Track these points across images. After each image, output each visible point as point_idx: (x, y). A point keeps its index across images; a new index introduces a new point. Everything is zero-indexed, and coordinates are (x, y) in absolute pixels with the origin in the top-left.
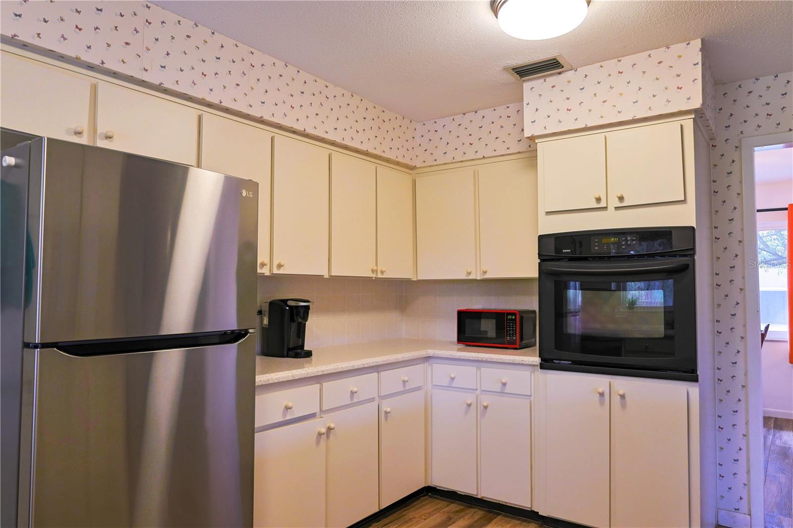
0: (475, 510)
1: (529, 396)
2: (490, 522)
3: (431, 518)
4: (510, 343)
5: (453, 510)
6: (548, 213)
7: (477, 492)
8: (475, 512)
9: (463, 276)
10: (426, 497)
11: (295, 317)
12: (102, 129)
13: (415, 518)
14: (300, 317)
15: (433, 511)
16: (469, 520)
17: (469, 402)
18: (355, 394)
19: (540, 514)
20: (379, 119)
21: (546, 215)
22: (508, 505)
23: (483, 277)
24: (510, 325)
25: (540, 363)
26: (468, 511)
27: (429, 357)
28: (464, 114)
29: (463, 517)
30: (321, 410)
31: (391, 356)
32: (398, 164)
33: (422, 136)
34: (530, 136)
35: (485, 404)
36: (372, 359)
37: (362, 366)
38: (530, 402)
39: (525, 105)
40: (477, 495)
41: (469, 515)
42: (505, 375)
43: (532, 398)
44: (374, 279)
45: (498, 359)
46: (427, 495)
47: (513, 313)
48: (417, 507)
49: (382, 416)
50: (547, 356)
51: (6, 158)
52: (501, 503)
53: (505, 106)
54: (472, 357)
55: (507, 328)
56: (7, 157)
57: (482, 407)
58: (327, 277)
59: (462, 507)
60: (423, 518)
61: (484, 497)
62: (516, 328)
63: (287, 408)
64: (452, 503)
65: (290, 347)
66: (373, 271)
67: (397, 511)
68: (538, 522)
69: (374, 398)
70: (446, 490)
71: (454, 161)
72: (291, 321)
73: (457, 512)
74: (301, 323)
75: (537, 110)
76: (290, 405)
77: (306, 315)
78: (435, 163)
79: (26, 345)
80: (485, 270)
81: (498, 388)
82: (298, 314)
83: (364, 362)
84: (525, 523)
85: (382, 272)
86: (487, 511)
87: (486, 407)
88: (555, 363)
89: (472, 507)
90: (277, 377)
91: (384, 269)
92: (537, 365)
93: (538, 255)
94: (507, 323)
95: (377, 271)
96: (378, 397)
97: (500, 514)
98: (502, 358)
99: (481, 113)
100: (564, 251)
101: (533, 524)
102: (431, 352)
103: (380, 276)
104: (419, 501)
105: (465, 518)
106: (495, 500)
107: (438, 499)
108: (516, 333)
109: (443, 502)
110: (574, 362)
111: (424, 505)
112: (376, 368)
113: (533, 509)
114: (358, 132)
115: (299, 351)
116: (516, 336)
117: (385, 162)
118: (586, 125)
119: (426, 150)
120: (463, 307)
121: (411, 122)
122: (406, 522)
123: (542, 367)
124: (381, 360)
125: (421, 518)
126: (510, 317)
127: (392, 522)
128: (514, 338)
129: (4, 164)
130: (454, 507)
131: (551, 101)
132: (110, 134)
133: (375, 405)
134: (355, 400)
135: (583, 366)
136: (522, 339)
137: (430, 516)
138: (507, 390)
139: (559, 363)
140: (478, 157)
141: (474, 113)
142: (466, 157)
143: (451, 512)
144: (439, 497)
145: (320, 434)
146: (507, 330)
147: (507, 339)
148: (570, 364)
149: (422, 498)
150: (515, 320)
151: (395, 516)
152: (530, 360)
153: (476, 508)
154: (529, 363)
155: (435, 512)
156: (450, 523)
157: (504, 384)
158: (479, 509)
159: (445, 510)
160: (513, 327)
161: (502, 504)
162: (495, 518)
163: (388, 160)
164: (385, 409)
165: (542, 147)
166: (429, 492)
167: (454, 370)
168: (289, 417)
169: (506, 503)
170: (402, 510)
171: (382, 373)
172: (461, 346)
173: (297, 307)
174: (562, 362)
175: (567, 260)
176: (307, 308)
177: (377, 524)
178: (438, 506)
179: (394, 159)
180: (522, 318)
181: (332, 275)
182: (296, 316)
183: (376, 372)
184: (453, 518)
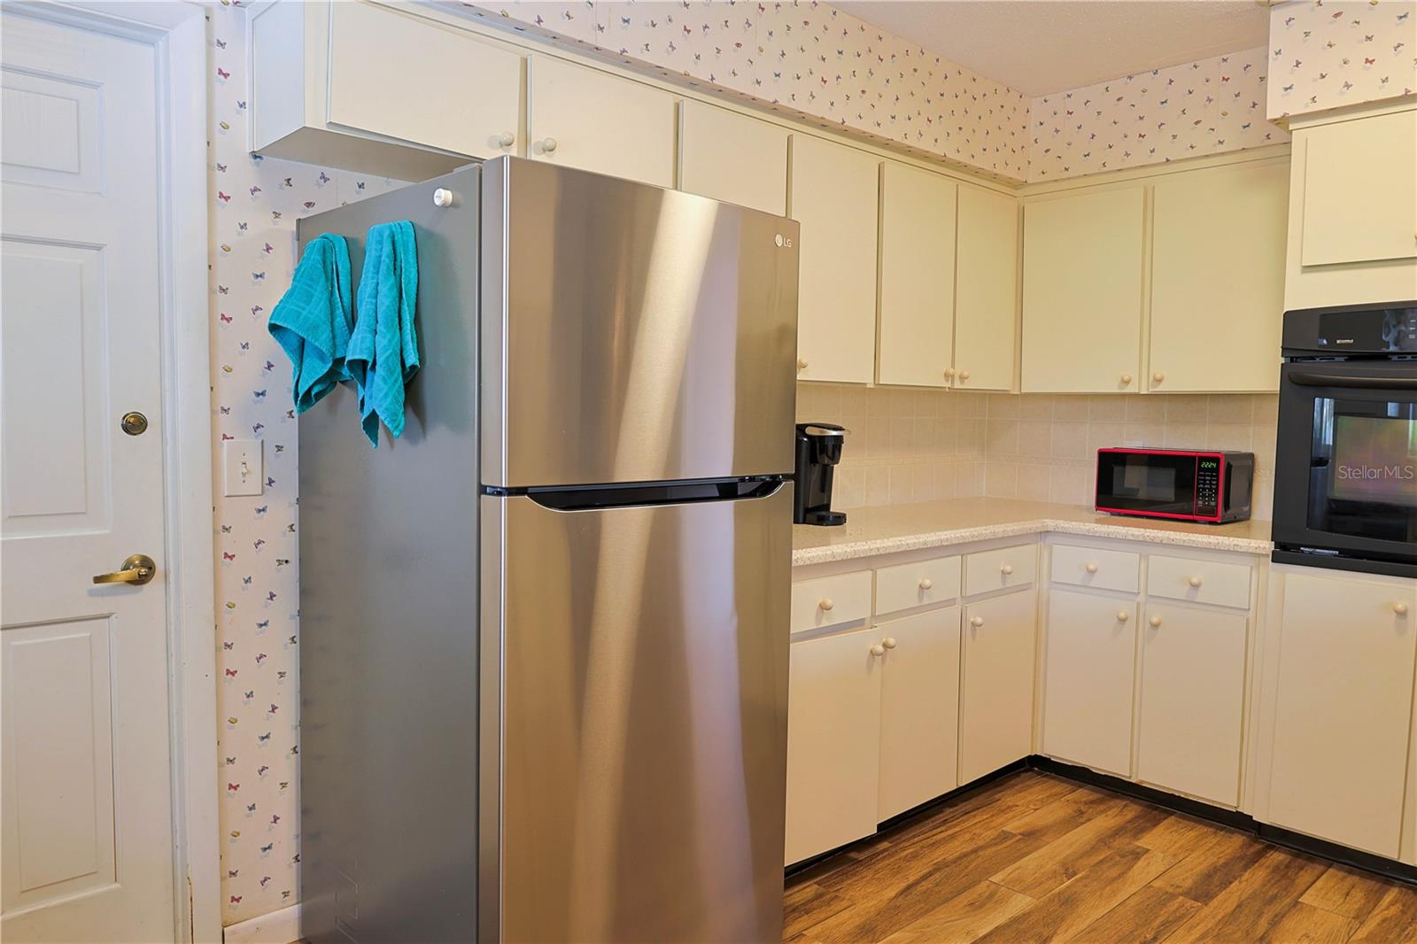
0: (1124, 803)
1: (1245, 610)
2: (1157, 824)
3: (1045, 808)
4: (1202, 512)
5: (1085, 799)
6: (1308, 269)
7: (1131, 772)
8: (1125, 806)
9: (1114, 388)
10: (1030, 773)
11: (818, 455)
12: (538, 135)
13: (1017, 806)
14: (827, 454)
15: (1048, 797)
16: (1117, 818)
17: (1122, 615)
18: (925, 591)
19: (1254, 819)
20: (966, 95)
21: (1303, 272)
22: (1191, 798)
23: (1152, 390)
24: (1205, 480)
25: (1273, 552)
26: (1112, 803)
27: (1047, 532)
28: (1130, 78)
29: (1104, 811)
30: (873, 616)
31: (985, 527)
32: (994, 177)
33: (1041, 124)
34: (1278, 116)
35: (1155, 620)
36: (954, 531)
37: (939, 544)
38: (1248, 620)
39: (1272, 55)
40: (1130, 777)
41: (1115, 809)
42: (1198, 569)
43: (1251, 614)
44: (947, 390)
45: (1184, 541)
46: (1032, 770)
47: (1215, 458)
48: (1017, 788)
49: (967, 631)
50: (1288, 539)
51: (440, 192)
52: (1177, 794)
53: (1219, 58)
54: (1133, 535)
55: (1198, 484)
56: (441, 190)
57: (1148, 625)
58: (872, 386)
59: (1099, 796)
60: (1032, 807)
61: (1143, 782)
62: (1217, 484)
63: (824, 608)
64: (1081, 787)
65: (810, 506)
66: (947, 376)
67: (984, 792)
68: (1248, 833)
69: (954, 599)
70: (1069, 764)
71: (1105, 169)
72: (811, 462)
73: (1092, 802)
74: (828, 465)
75: (1298, 63)
76: (829, 602)
77: (837, 453)
78: (1066, 175)
79: (482, 490)
80: (1158, 376)
81: (1182, 592)
82: (824, 450)
83: (942, 537)
84: (1222, 833)
85: (962, 378)
86: (1148, 806)
87: (1155, 626)
88: (1303, 551)
89: (1117, 797)
90: (809, 555)
91: (966, 374)
92: (1267, 555)
93: (1281, 349)
94: (1199, 475)
95: (953, 376)
96: (960, 598)
97: (1172, 814)
98: (1194, 539)
99: (1165, 74)
100: (1338, 342)
101: (1240, 836)
102: (1050, 524)
103: (957, 385)
104: (1017, 779)
105: (1108, 813)
106: (1164, 788)
107: (1053, 778)
108: (1217, 493)
109: (1065, 785)
110: (1345, 553)
111: (1030, 787)
112: (960, 548)
113: (1239, 810)
114: (930, 121)
115: (824, 513)
116: (1217, 501)
117: (972, 175)
118: (1407, 91)
119: (1047, 151)
120: (1110, 445)
121: (1021, 97)
122: (1003, 811)
123: (1276, 558)
124: (968, 534)
125: (1028, 807)
126: (1205, 465)
127: (978, 809)
128: (1213, 504)
129: (438, 202)
130: (1083, 794)
131: (1330, 46)
132: (549, 144)
133: (954, 611)
134: (926, 601)
135: (1365, 560)
136: (1227, 506)
137: (1044, 806)
138: (1201, 597)
139: (1311, 553)
140: (1154, 162)
141: (1152, 73)
142: (1130, 162)
143: (1081, 802)
144: (1053, 774)
145: (873, 654)
146: (1198, 489)
147: (1197, 504)
148: (1335, 555)
149: (1023, 775)
150: (1217, 470)
151: (981, 799)
152: (1252, 545)
153: (1128, 799)
154: (1250, 551)
155: (1052, 800)
156: (1083, 820)
157: (1196, 587)
158: (1132, 802)
159: (1070, 797)
160: (1211, 484)
161: (1179, 797)
162: (1165, 819)
163: (977, 172)
164: (972, 620)
165: (1301, 136)
166: (1036, 766)
167: (1094, 557)
168: (825, 623)
169: (1186, 794)
170: (992, 791)
171: (969, 557)
172: (1102, 514)
173: (822, 438)
174: (1318, 550)
175: (1342, 359)
176: (839, 439)
177: (952, 810)
178: (1054, 791)
179: (989, 169)
180: (1229, 467)
181: (881, 383)
182: (821, 454)
183: (958, 555)
184: (1086, 812)
